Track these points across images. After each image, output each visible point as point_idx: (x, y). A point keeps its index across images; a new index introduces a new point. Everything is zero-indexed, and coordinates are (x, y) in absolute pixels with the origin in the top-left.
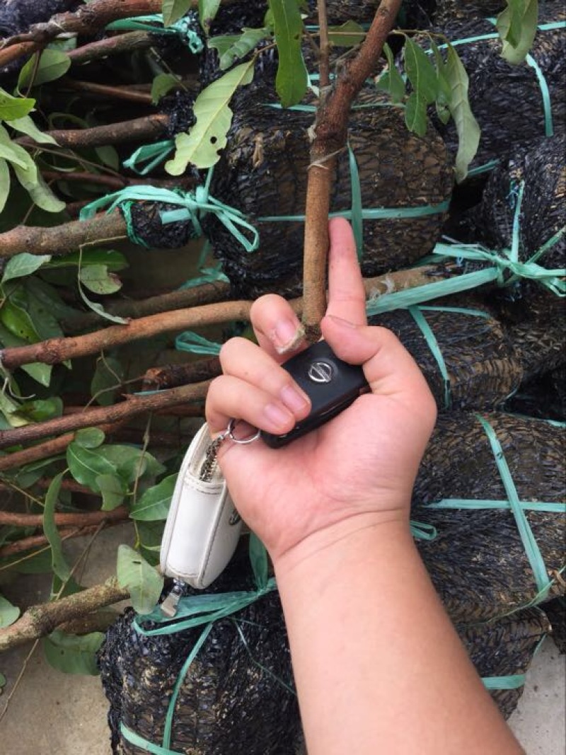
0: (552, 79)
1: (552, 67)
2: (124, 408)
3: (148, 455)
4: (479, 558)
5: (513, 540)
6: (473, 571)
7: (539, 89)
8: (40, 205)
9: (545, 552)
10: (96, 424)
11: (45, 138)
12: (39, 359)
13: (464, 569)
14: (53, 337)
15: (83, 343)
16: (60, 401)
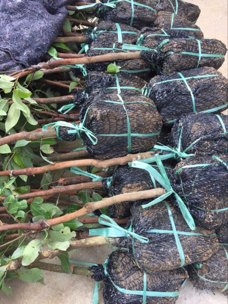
0: (196, 95)
1: (195, 91)
2: (51, 191)
3: (57, 208)
4: (162, 249)
5: (174, 244)
6: (160, 254)
7: (191, 98)
8: (29, 122)
9: (184, 249)
10: (41, 196)
11: (33, 102)
12: (24, 174)
13: (157, 253)
14: (30, 167)
15: (39, 170)
16: (29, 187)
